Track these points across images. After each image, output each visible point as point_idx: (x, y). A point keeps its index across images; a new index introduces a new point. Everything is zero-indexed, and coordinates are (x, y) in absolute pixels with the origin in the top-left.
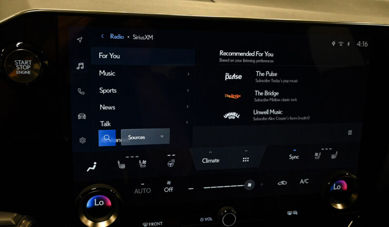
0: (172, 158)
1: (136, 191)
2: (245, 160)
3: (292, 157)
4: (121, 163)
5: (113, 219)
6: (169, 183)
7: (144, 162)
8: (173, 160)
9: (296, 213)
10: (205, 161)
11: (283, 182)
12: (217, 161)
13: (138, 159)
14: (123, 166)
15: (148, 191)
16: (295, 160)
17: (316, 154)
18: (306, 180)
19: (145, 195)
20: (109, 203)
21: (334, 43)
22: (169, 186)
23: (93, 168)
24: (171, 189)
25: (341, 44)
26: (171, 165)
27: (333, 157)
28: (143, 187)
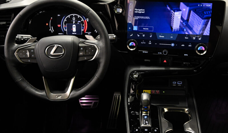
1: (142, 43)
2: (172, 37)
3: (186, 38)
4: (138, 35)
5: (134, 49)
6: (150, 41)
7: (144, 35)
8: (151, 36)
9: (187, 55)
11: (183, 45)
12: (164, 37)
13: (143, 34)
14: (139, 36)
15: (145, 43)
16: (187, 39)
17: (194, 38)
18: (190, 45)
19: (144, 44)
20: (135, 45)
21: (199, 5)
22: (150, 42)
23: (132, 35)
24: (150, 43)
25: (201, 5)
27: (200, 39)
28: (144, 42)
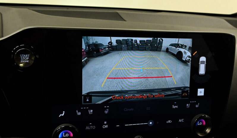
0: (107, 108)
1: (87, 128)
2: (148, 109)
3: (174, 107)
4: (79, 112)
6: (105, 123)
7: (92, 111)
8: (108, 110)
10: (125, 110)
11: (169, 121)
12: (132, 109)
13: (88, 109)
14: (79, 114)
15: (94, 127)
16: (176, 108)
17: (187, 105)
18: (182, 120)
19: (91, 130)
20: (72, 135)
22: (105, 125)
23: (63, 115)
24: (106, 126)
26: (106, 112)
27: (197, 106)
28: (91, 125)
